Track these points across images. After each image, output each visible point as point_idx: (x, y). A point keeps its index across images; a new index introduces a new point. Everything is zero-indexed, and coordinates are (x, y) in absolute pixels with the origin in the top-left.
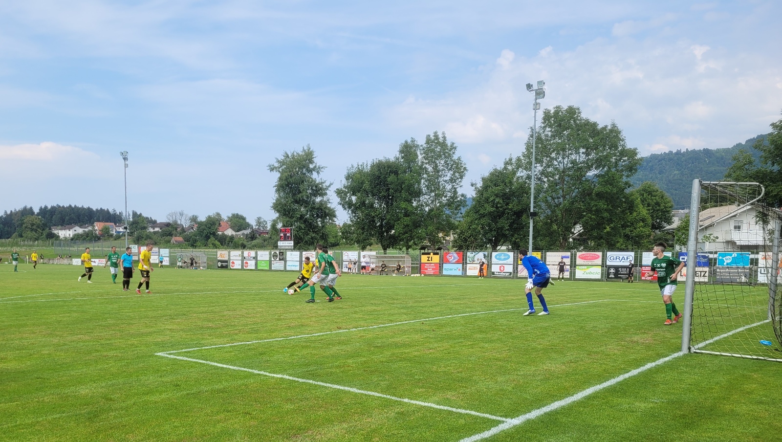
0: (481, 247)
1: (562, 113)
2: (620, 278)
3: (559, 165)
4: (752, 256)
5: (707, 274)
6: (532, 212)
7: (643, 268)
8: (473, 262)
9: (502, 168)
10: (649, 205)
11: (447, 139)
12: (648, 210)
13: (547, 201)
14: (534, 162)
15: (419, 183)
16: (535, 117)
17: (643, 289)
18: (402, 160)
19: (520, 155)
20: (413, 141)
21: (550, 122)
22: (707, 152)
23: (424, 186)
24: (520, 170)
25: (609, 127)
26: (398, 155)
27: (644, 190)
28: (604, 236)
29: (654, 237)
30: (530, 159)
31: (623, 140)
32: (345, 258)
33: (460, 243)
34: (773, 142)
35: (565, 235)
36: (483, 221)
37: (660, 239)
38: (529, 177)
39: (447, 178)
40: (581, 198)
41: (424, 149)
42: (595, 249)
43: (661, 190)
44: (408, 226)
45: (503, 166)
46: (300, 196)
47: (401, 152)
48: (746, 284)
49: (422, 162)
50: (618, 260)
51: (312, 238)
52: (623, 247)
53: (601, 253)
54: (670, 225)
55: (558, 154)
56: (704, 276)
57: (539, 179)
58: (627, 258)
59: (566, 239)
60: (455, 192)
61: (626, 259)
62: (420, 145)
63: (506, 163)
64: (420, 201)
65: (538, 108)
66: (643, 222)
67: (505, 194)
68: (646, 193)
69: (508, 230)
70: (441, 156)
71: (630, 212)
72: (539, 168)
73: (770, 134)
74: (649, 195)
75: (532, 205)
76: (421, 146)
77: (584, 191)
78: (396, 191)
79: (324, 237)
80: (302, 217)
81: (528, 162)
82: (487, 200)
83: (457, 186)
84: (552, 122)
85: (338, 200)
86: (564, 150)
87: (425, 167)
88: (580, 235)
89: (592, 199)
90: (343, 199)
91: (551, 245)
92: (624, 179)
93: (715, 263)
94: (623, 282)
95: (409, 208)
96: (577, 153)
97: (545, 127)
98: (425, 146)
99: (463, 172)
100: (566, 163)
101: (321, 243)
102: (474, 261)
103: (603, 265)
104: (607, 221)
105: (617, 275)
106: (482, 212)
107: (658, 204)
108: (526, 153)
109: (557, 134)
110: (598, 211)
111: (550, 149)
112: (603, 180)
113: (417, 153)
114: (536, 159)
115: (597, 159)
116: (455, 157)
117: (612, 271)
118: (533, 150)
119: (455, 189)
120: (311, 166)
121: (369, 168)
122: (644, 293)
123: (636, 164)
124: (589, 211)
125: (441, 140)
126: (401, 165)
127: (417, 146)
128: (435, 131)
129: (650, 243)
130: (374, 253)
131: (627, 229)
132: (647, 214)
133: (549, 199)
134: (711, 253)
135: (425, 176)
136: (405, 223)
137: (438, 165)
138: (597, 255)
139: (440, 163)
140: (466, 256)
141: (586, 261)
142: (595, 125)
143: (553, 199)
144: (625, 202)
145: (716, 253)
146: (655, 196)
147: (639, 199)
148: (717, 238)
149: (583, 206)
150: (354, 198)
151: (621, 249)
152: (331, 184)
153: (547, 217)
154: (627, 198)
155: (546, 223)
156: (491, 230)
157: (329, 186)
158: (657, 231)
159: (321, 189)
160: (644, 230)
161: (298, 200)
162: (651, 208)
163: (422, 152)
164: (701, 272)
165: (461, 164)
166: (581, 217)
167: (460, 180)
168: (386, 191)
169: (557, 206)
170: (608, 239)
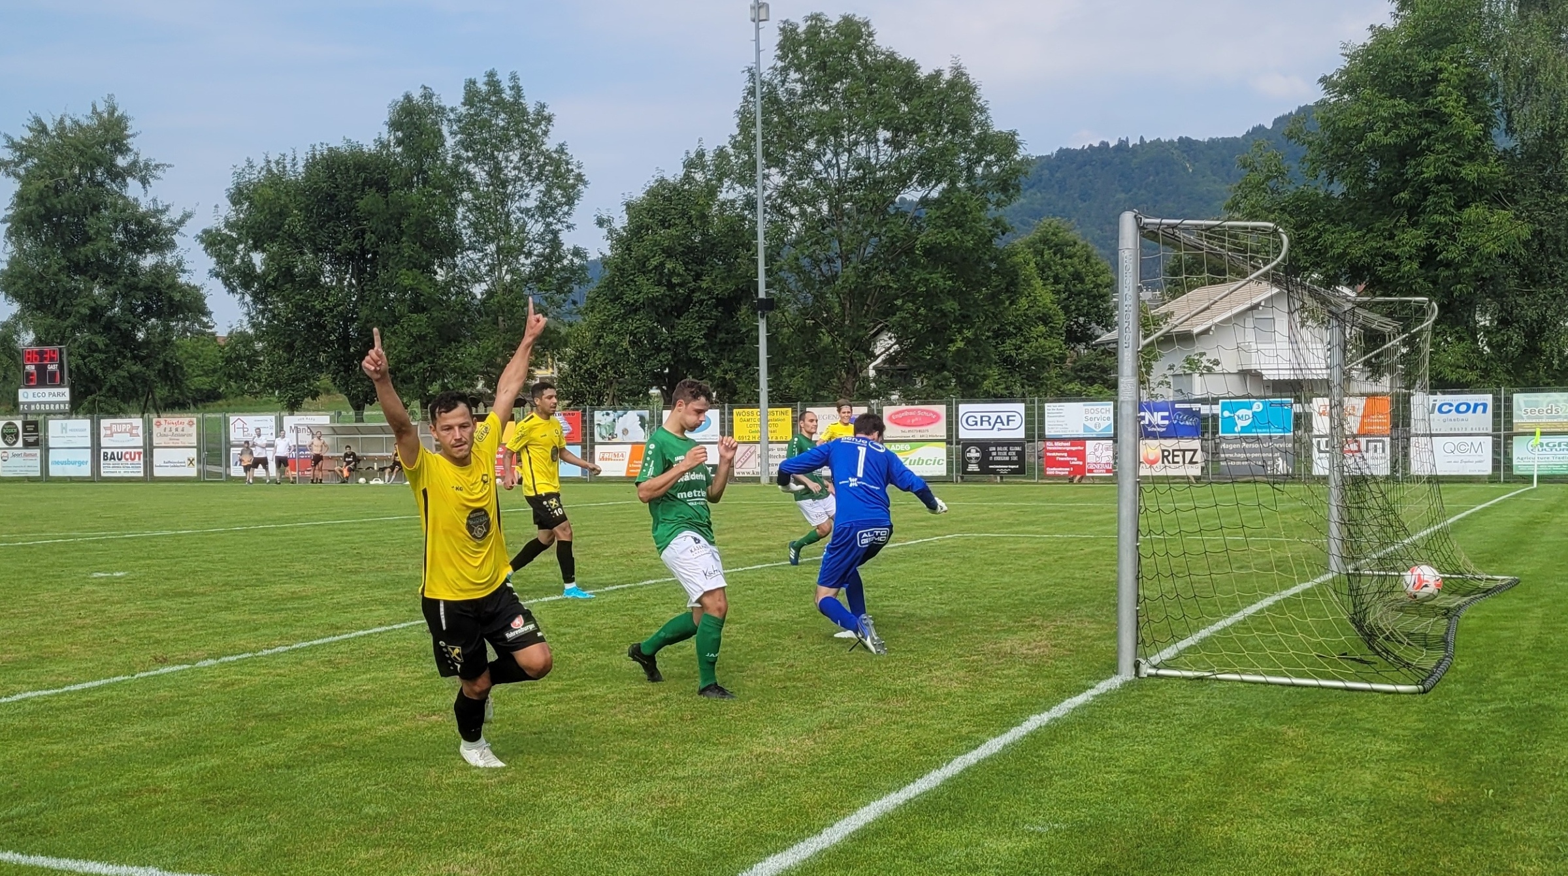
0: (631, 397)
1: (826, 32)
2: (994, 472)
3: (827, 171)
4: (1297, 408)
5: (1199, 457)
6: (762, 300)
7: (1048, 444)
8: (611, 439)
9: (678, 178)
10: (1057, 280)
11: (525, 92)
12: (1054, 292)
13: (800, 270)
14: (761, 161)
15: (451, 216)
16: (757, 40)
17: (1047, 501)
18: (399, 150)
19: (725, 142)
20: (428, 95)
21: (799, 57)
22: (1186, 144)
23: (466, 223)
24: (727, 183)
25: (947, 76)
26: (385, 136)
27: (1045, 241)
28: (949, 362)
29: (1074, 362)
30: (750, 155)
31: (982, 110)
32: (236, 435)
33: (576, 384)
34: (1327, 123)
35: (852, 361)
36: (632, 324)
37: (1088, 367)
38: (750, 204)
39: (531, 203)
40: (886, 261)
41: (460, 121)
42: (928, 396)
43: (1083, 242)
44: (421, 338)
45: (681, 172)
46: (87, 249)
47: (395, 125)
48: (1288, 478)
49: (458, 157)
50: (986, 425)
51: (132, 377)
52: (1000, 389)
53: (944, 407)
54: (1109, 331)
55: (822, 142)
56: (1191, 462)
57: (779, 209)
58: (1008, 421)
59: (855, 371)
60: (556, 244)
61: (1005, 422)
62: (448, 107)
63: (690, 165)
64: (455, 266)
65: (763, 16)
66: (1045, 324)
67: (689, 248)
68: (1050, 248)
69: (702, 347)
70: (510, 141)
71: (1009, 298)
72: (777, 178)
73: (1322, 104)
74: (1055, 254)
75: (762, 280)
76: (452, 110)
77: (893, 243)
78: (383, 238)
79: (171, 374)
80: (96, 314)
81: (745, 163)
82: (642, 266)
83: (559, 226)
84: (804, 56)
85: (211, 263)
86: (836, 132)
87: (466, 172)
88: (891, 360)
89: (914, 264)
90: (223, 259)
91: (819, 387)
92: (992, 212)
93: (1216, 427)
94: (1002, 482)
95: (425, 288)
96: (872, 140)
97: (785, 70)
98: (463, 110)
99: (573, 186)
100: (843, 166)
101: (161, 392)
102: (613, 435)
103: (951, 438)
104: (956, 321)
105: (986, 467)
106: (629, 297)
107: (1078, 277)
108: (739, 138)
109: (820, 88)
110: (931, 296)
111: (801, 129)
112: (938, 214)
113: (440, 130)
114: (766, 154)
115: (921, 157)
116: (550, 144)
117: (974, 453)
118: (758, 131)
119: (555, 233)
120: (121, 162)
121: (301, 169)
122: (1048, 512)
123: (1015, 172)
124: (910, 294)
125: (508, 95)
126: (396, 163)
127: (442, 110)
128: (488, 69)
129: (1064, 379)
130: (324, 419)
131: (1008, 341)
132: (1052, 302)
133: (805, 262)
134: (1204, 401)
135: (466, 195)
136: (415, 331)
137: (503, 164)
138: (934, 413)
139: (507, 159)
140: (592, 421)
141: (907, 429)
142: (911, 66)
143: (816, 262)
144: (996, 271)
145: (1215, 401)
146: (1070, 257)
147: (1032, 264)
148: (1216, 363)
149: (894, 282)
150: (258, 258)
151: (995, 396)
152: (187, 216)
153: (804, 312)
154: (1001, 263)
155: (802, 329)
156: (658, 350)
157: (181, 222)
158: (1081, 348)
159: (155, 230)
160: (1048, 344)
161: (82, 263)
162: (1062, 286)
163: (455, 127)
164: (1184, 451)
165: (568, 163)
166: (891, 311)
167: (566, 208)
168: (356, 238)
169: (830, 280)
170: (959, 369)
